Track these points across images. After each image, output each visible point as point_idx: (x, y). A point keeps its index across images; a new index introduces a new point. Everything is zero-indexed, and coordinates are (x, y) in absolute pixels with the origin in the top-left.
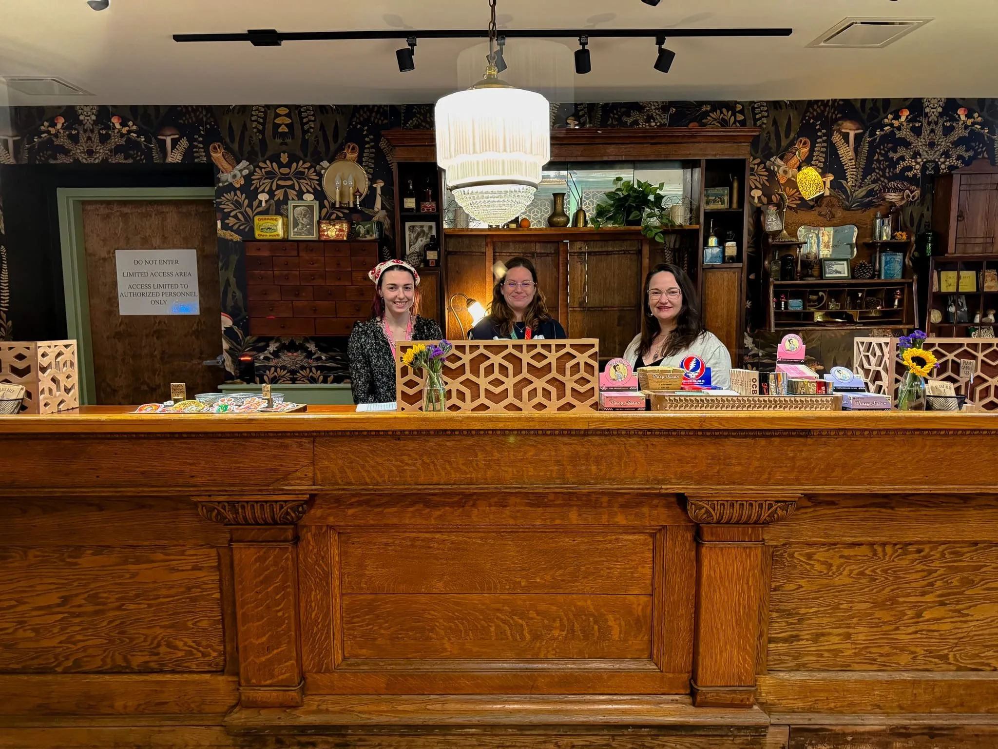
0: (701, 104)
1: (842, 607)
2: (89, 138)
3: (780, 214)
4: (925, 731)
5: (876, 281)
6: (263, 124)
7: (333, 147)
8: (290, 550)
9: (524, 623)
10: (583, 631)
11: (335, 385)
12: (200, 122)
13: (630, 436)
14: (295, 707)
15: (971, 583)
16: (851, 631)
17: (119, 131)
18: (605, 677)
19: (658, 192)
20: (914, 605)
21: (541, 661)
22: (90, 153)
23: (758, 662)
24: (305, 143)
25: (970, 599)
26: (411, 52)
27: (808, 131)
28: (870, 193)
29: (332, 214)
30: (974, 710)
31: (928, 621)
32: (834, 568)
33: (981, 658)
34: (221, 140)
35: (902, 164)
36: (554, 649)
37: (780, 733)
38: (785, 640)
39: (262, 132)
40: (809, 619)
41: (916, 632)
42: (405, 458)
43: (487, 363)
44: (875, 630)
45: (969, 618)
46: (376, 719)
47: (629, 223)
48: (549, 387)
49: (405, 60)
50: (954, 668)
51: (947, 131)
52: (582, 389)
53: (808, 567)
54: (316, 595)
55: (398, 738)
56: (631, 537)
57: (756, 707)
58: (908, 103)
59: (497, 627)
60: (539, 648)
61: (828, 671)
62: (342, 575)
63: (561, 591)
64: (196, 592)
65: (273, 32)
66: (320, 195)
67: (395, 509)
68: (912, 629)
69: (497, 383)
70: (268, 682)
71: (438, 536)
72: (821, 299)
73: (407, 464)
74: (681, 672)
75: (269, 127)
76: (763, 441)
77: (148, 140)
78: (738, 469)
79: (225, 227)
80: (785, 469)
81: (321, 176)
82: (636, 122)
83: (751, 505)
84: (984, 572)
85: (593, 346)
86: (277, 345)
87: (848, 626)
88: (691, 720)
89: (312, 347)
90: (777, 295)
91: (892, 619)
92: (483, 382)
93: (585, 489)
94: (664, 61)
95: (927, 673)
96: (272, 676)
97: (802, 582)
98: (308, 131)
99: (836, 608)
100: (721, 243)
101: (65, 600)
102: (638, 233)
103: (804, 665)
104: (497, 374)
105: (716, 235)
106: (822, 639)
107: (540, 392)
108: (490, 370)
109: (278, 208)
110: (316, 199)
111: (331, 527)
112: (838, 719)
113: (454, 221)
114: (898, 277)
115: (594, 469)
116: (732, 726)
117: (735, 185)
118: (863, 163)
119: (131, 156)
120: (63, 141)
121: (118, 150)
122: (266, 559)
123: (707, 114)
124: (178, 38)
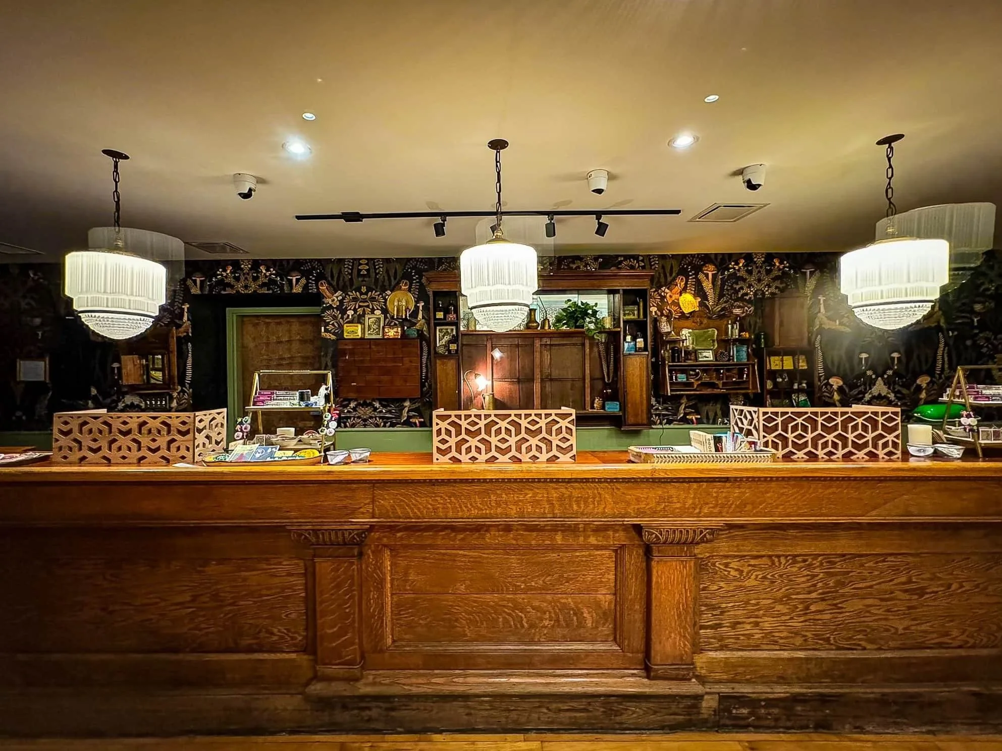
0: (618, 256)
1: (751, 602)
2: (246, 278)
3: (669, 321)
4: (817, 698)
5: (731, 362)
6: (352, 270)
7: (393, 283)
8: (356, 563)
9: (523, 616)
10: (565, 621)
11: (391, 429)
12: (314, 268)
13: (601, 482)
14: (357, 680)
15: (843, 585)
16: (759, 620)
17: (265, 274)
18: (583, 656)
19: (594, 308)
20: (803, 601)
21: (536, 644)
22: (246, 287)
23: (694, 645)
24: (377, 280)
25: (843, 595)
26: (443, 225)
27: (683, 272)
28: (723, 309)
29: (392, 322)
30: (853, 680)
31: (813, 612)
32: (744, 574)
33: (855, 640)
34: (326, 279)
35: (742, 292)
36: (545, 635)
37: (712, 699)
38: (711, 627)
39: (351, 274)
40: (729, 611)
41: (805, 621)
42: (438, 499)
43: (497, 427)
44: (775, 619)
45: (844, 610)
46: (415, 690)
47: (576, 327)
48: (540, 444)
49: (439, 230)
50: (834, 648)
51: (768, 272)
52: (564, 446)
53: (726, 573)
54: (373, 595)
55: (432, 704)
56: (599, 552)
57: (694, 680)
58: (743, 255)
59: (504, 618)
60: (534, 634)
61: (746, 650)
62: (392, 580)
63: (550, 592)
64: (288, 592)
65: (358, 213)
66: (385, 311)
67: (431, 533)
68: (802, 619)
69: (504, 440)
70: (337, 661)
71: (461, 552)
72: (697, 374)
73: (439, 503)
74: (638, 652)
75: (355, 271)
76: (695, 485)
77: (282, 279)
78: (678, 505)
79: (326, 331)
80: (711, 505)
81: (386, 300)
82: (578, 267)
83: (688, 531)
84: (852, 576)
85: (571, 415)
86: (356, 403)
87: (757, 617)
88: (647, 690)
89: (377, 405)
90: (670, 371)
91: (787, 611)
92: (494, 440)
93: (569, 522)
94: (601, 229)
95: (816, 653)
96: (340, 658)
97: (722, 584)
98: (379, 273)
99: (747, 603)
100: (634, 339)
101: (194, 598)
102: (583, 333)
103: (726, 646)
104: (503, 435)
105: (630, 335)
106: (738, 626)
107: (534, 448)
108: (498, 432)
109: (359, 319)
110: (382, 313)
111: (385, 546)
112: (755, 688)
113: (468, 326)
114: (745, 361)
115: (575, 507)
116: (677, 696)
117: (641, 304)
118: (718, 291)
119: (271, 289)
120: (230, 280)
121: (264, 285)
122: (338, 570)
123: (621, 262)
124: (299, 218)
